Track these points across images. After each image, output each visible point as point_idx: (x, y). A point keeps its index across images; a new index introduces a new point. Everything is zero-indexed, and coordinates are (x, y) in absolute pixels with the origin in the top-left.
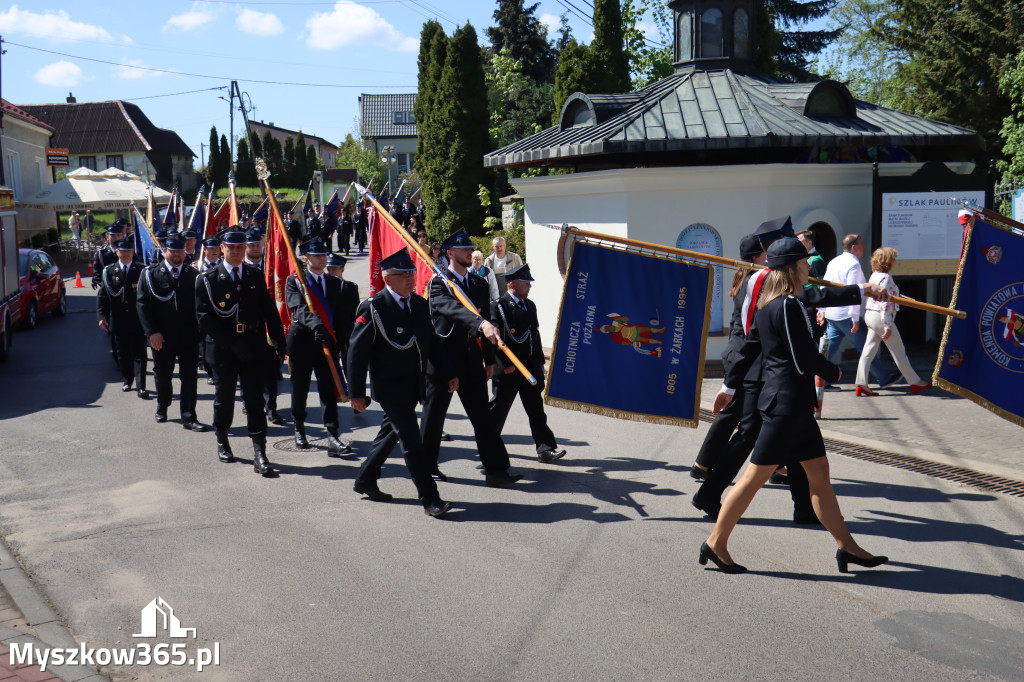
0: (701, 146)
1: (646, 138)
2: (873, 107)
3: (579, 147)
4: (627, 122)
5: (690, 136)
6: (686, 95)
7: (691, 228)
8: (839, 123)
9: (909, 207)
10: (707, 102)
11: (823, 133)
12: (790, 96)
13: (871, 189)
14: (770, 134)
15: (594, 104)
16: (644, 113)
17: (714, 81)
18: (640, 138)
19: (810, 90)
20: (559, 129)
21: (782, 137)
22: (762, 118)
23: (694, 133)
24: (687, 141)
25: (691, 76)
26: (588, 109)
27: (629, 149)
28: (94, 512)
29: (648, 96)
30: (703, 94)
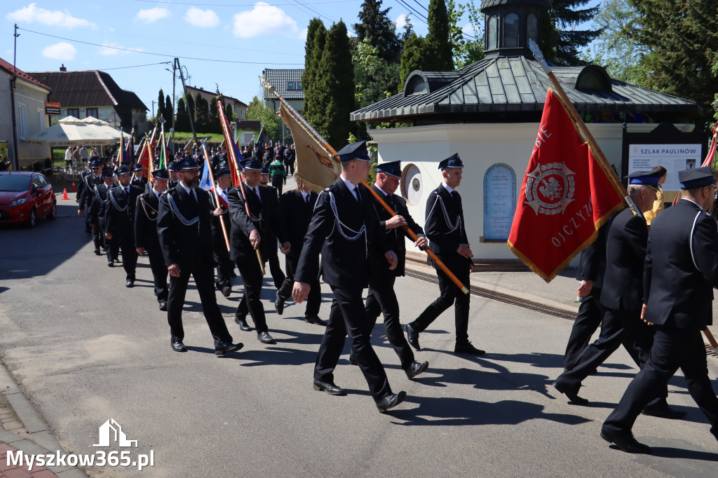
0: (502, 109)
1: (464, 103)
2: (624, 84)
3: (417, 109)
4: (451, 91)
5: (495, 102)
6: (493, 73)
7: (494, 166)
8: (600, 95)
9: (648, 154)
10: (507, 78)
11: (588, 101)
12: (565, 75)
13: (621, 142)
15: (428, 78)
16: (463, 85)
17: (512, 63)
18: (460, 102)
19: (580, 72)
20: (404, 95)
23: (497, 99)
24: (493, 105)
25: (496, 60)
26: (423, 82)
27: (452, 111)
28: (74, 356)
29: (466, 73)
30: (506, 74)
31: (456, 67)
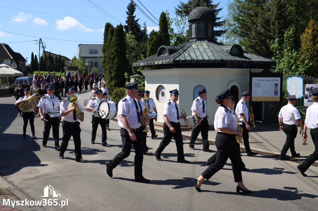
0: (202, 62)
1: (186, 59)
2: (247, 53)
3: (165, 62)
4: (179, 54)
6: (195, 47)
7: (197, 86)
8: (240, 57)
9: (260, 81)
10: (201, 50)
11: (236, 59)
12: (225, 49)
13: (249, 76)
14: (222, 59)
15: (168, 49)
16: (184, 52)
17: (202, 43)
18: (184, 59)
19: (231, 47)
20: (157, 56)
21: (225, 60)
22: (218, 54)
23: (199, 58)
24: (198, 60)
25: (196, 42)
26: (166, 50)
27: (181, 63)
28: (32, 171)
29: (183, 47)
30: (200, 47)
31: (171, 44)
